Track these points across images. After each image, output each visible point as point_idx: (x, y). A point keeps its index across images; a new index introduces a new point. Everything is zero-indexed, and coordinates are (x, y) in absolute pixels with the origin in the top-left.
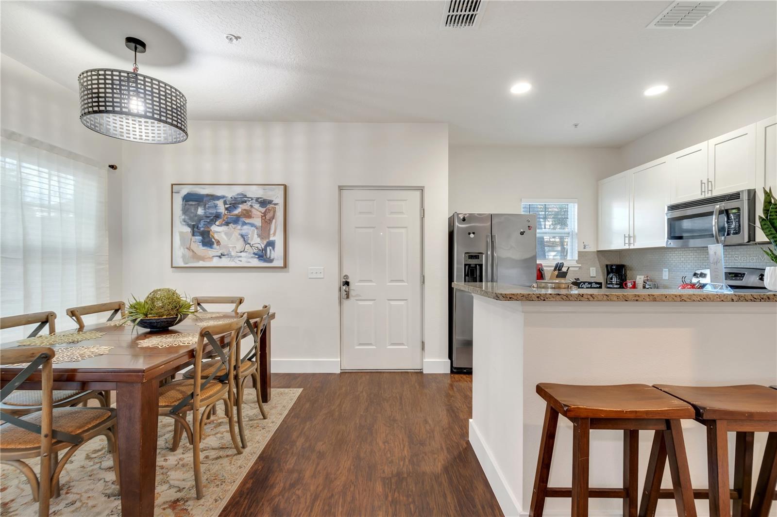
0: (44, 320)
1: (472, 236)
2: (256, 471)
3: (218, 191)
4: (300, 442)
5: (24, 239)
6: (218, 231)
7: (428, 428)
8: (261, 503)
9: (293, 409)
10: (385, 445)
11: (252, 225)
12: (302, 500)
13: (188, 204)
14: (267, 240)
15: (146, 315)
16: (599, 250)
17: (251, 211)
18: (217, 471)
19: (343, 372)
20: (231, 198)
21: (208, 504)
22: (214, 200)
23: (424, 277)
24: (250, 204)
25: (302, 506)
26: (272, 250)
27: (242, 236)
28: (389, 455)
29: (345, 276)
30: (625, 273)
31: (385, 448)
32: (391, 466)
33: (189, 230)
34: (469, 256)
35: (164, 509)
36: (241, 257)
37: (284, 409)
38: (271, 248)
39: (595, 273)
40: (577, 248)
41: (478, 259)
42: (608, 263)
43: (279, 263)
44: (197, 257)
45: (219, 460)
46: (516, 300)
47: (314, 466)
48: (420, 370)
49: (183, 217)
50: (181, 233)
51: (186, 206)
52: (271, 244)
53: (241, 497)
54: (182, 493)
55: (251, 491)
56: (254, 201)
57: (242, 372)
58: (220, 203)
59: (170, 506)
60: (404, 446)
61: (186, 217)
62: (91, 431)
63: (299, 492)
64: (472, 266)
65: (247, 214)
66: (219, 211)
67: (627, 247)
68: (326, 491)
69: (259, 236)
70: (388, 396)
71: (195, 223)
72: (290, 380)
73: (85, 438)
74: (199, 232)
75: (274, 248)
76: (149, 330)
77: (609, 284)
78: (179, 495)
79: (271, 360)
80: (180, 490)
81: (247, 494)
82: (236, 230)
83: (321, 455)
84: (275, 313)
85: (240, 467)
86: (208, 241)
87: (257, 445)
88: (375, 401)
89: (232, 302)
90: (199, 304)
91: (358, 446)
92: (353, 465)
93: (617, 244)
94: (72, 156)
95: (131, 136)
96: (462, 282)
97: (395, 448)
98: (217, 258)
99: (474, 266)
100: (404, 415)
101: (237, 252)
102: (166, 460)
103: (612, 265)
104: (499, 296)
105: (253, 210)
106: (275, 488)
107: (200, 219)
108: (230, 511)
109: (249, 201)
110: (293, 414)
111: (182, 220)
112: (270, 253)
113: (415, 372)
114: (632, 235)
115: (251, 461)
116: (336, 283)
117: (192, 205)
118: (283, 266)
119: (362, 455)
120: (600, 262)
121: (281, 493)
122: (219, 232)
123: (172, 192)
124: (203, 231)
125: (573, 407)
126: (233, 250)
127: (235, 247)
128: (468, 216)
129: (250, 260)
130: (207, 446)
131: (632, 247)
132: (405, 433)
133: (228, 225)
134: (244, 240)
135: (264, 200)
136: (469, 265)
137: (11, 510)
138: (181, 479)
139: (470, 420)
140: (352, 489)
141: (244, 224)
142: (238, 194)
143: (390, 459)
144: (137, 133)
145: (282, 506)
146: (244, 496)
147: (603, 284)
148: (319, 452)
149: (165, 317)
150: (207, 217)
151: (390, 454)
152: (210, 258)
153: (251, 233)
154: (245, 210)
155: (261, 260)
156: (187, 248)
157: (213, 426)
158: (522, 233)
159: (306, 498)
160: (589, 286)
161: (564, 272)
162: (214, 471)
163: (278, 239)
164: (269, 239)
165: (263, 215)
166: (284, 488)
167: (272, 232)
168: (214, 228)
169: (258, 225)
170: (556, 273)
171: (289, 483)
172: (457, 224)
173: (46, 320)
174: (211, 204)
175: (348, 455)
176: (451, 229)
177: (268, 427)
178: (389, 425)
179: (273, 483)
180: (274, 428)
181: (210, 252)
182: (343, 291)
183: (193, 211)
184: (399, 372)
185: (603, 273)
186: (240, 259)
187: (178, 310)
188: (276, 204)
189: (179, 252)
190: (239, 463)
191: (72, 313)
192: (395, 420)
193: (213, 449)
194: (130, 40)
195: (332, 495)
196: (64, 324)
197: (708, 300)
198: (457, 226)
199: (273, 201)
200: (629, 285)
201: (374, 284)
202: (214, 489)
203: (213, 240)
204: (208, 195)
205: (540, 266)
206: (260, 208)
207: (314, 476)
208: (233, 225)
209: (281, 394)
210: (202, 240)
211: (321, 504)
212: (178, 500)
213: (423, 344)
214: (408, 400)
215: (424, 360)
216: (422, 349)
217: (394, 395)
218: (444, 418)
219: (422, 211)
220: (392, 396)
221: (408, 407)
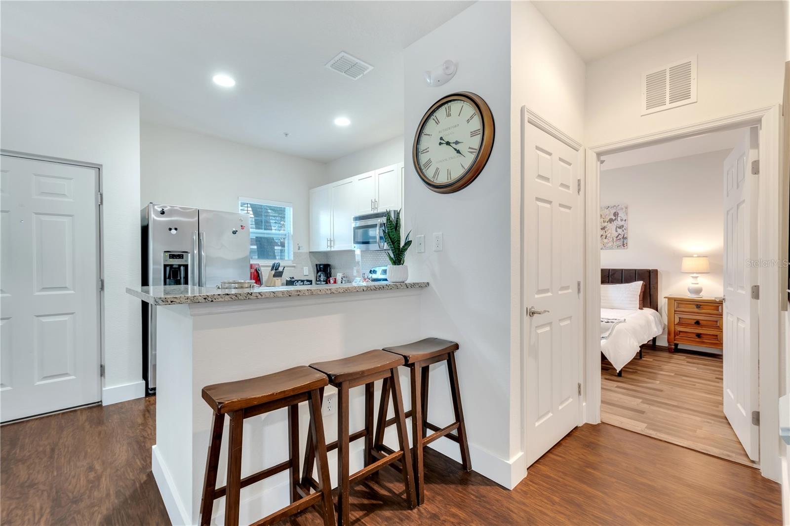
1: (173, 231)
7: (91, 476)
16: (311, 251)
23: (102, 282)
30: (330, 272)
34: (170, 255)
39: (307, 271)
40: (292, 249)
41: (183, 258)
42: (318, 263)
48: (98, 402)
64: (174, 266)
67: (329, 249)
70: (28, 454)
77: (318, 281)
93: (323, 247)
96: (161, 285)
99: (177, 267)
100: (52, 472)
103: (320, 265)
113: (88, 407)
114: (332, 239)
120: (312, 262)
125: (227, 402)
128: (169, 210)
131: (333, 249)
136: (171, 266)
139: (153, 447)
147: (313, 281)
158: (234, 232)
160: (302, 283)
161: (280, 272)
170: (273, 272)
172: (152, 217)
176: (145, 224)
184: (59, 414)
185: (314, 272)
192: (32, 485)
197: (349, 291)
198: (154, 219)
200: (332, 281)
201: (9, 294)
205: (257, 266)
213: (102, 368)
214: (66, 449)
215: (104, 389)
216: (101, 375)
217: (41, 449)
218: (122, 456)
219: (99, 196)
220: (37, 451)
221: (63, 459)
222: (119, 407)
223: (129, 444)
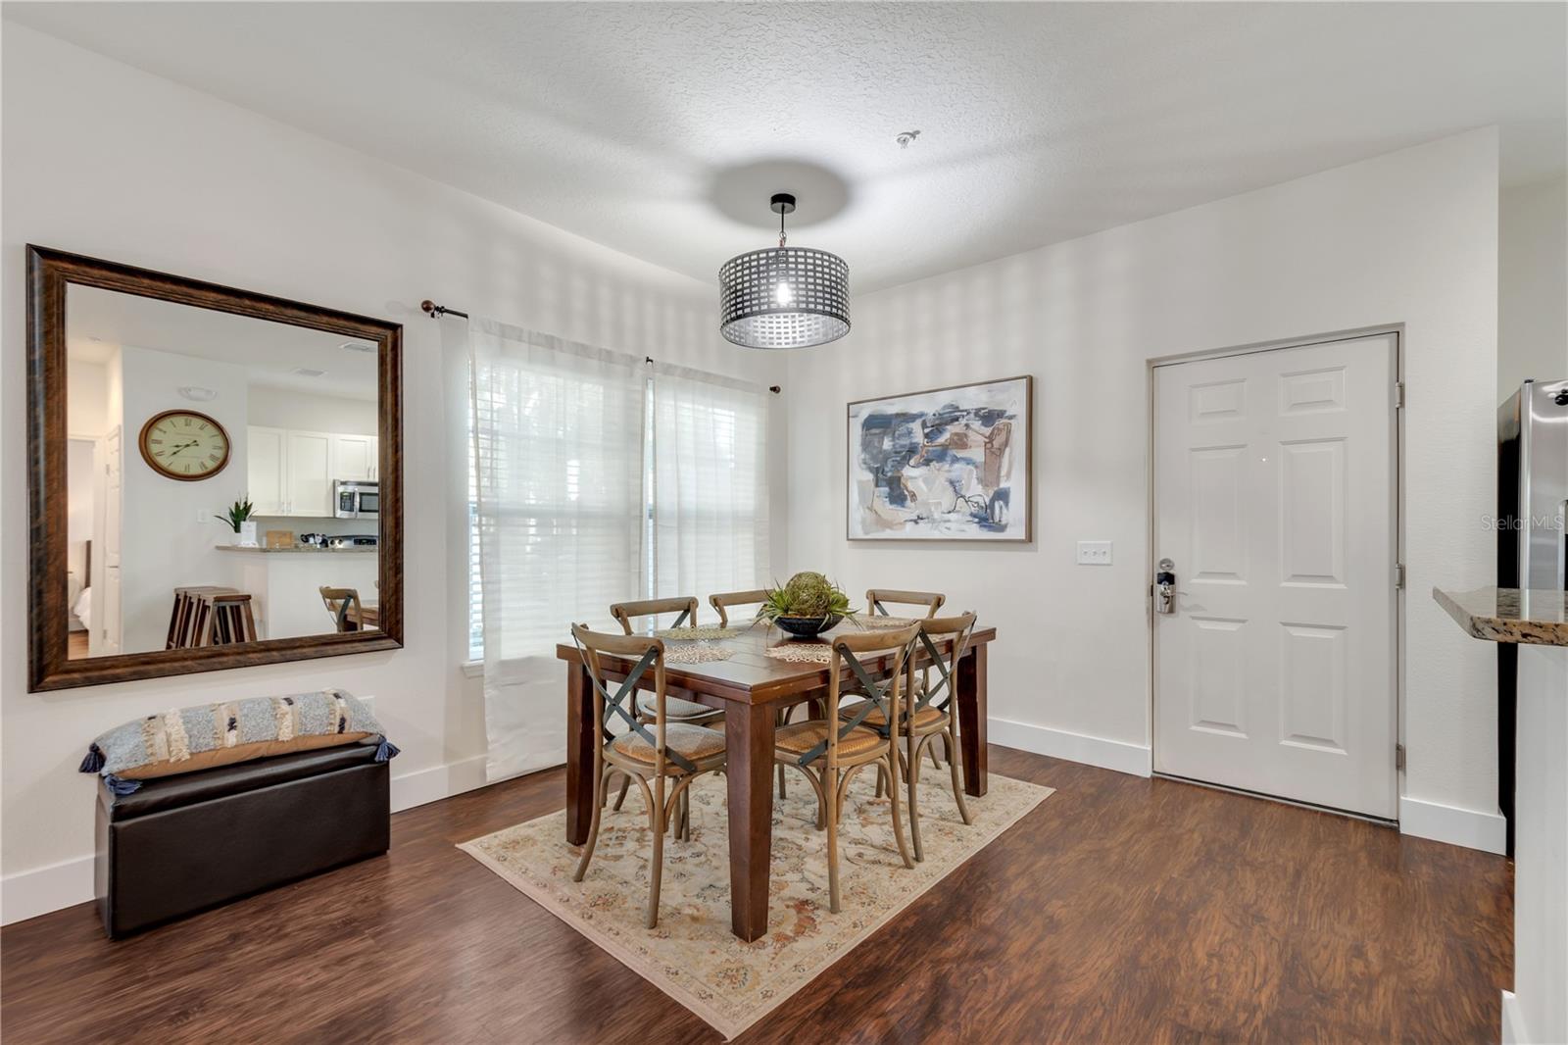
0: (686, 608)
2: (927, 905)
3: (914, 406)
4: (1018, 887)
5: (679, 504)
6: (914, 475)
7: (1358, 967)
8: (920, 961)
9: (1023, 821)
10: (1210, 961)
11: (969, 461)
12: (991, 987)
13: (871, 435)
14: (996, 489)
15: (786, 611)
17: (966, 435)
18: (869, 881)
19: (1158, 778)
20: (934, 415)
21: (844, 925)
22: (908, 422)
23: (1402, 568)
24: (963, 421)
25: (987, 997)
26: (1004, 507)
27: (952, 483)
28: (1214, 986)
29: (1162, 562)
31: (1208, 968)
32: (1212, 1010)
33: (870, 477)
35: (788, 907)
36: (949, 521)
37: (1006, 816)
38: (1001, 502)
43: (1017, 532)
44: (883, 523)
45: (876, 866)
46: (1552, 643)
47: (1033, 939)
48: (1391, 821)
49: (863, 456)
50: (860, 483)
51: (869, 437)
52: (1002, 496)
53: (892, 936)
54: (814, 895)
55: (910, 934)
56: (972, 415)
57: (917, 727)
58: (916, 426)
59: (796, 907)
60: (1265, 983)
61: (867, 456)
62: (706, 761)
63: (989, 972)
65: (959, 442)
66: (915, 441)
68: (1041, 993)
69: (980, 481)
70: (1261, 860)
71: (879, 465)
72: (1031, 766)
73: (700, 768)
74: (886, 480)
75: (1007, 504)
76: (791, 635)
78: (810, 896)
79: (988, 717)
80: (813, 889)
81: (903, 937)
82: (941, 472)
83: (1053, 925)
84: (995, 629)
85: (904, 890)
86: (898, 494)
87: (941, 864)
88: (1220, 859)
89: (926, 603)
90: (876, 602)
91: (1139, 938)
92: (1116, 971)
94: (727, 383)
95: (783, 341)
97: (1237, 977)
98: (913, 523)
100: (1292, 915)
101: (944, 513)
102: (807, 839)
104: (1480, 626)
105: (970, 433)
106: (950, 946)
107: (886, 457)
108: (870, 950)
109: (963, 416)
110: (1021, 830)
111: (861, 461)
112: (1001, 512)
113: (1370, 823)
115: (924, 886)
116: (1140, 578)
117: (875, 434)
118: (1024, 538)
119: (1144, 959)
121: (959, 959)
122: (915, 478)
123: (848, 417)
124: (890, 478)
126: (936, 509)
127: (940, 503)
129: (965, 527)
130: (865, 837)
132: (1280, 955)
133: (928, 465)
134: (955, 491)
135: (990, 412)
137: (646, 839)
138: (819, 874)
139: (1507, 995)
140: (1098, 1013)
141: (955, 460)
142: (945, 407)
143: (1213, 996)
144: (790, 335)
145: (951, 981)
146: (897, 938)
148: (1051, 918)
149: (808, 617)
150: (896, 452)
151: (1218, 983)
152: (901, 524)
153: (965, 476)
154: (957, 434)
155: (985, 526)
156: (868, 508)
157: (882, 809)
159: (998, 988)
162: (865, 880)
163: (1015, 484)
164: (998, 485)
165: (987, 440)
166: (965, 953)
167: (1003, 472)
168: (908, 472)
169: (978, 461)
171: (976, 948)
172: (1532, 416)
173: (688, 607)
174: (902, 429)
175: (1110, 946)
177: (969, 840)
178: (1238, 923)
179: (950, 937)
180: (977, 846)
181: (900, 513)
182: (1157, 594)
183: (876, 444)
184: (1317, 812)
186: (948, 525)
187: (826, 607)
188: (1011, 417)
189: (858, 514)
190: (904, 882)
191: (717, 602)
192: (1259, 918)
193: (872, 846)
194: (776, 199)
195: (1051, 1006)
196: (707, 616)
198: (1533, 421)
199: (1005, 411)
201: (1243, 583)
202: (857, 907)
203: (906, 493)
204: (897, 415)
206: (983, 427)
207: (1026, 956)
208: (937, 464)
209: (1010, 788)
210: (889, 494)
211: (1024, 1011)
212: (806, 902)
213: (1400, 752)
214: (1320, 886)
215: (1402, 798)
216: (1398, 767)
217: (1280, 861)
218: (1428, 966)
219: (1397, 390)
220: (1274, 861)
221: (1311, 900)
222: (1439, 852)
223: (1448, 946)
